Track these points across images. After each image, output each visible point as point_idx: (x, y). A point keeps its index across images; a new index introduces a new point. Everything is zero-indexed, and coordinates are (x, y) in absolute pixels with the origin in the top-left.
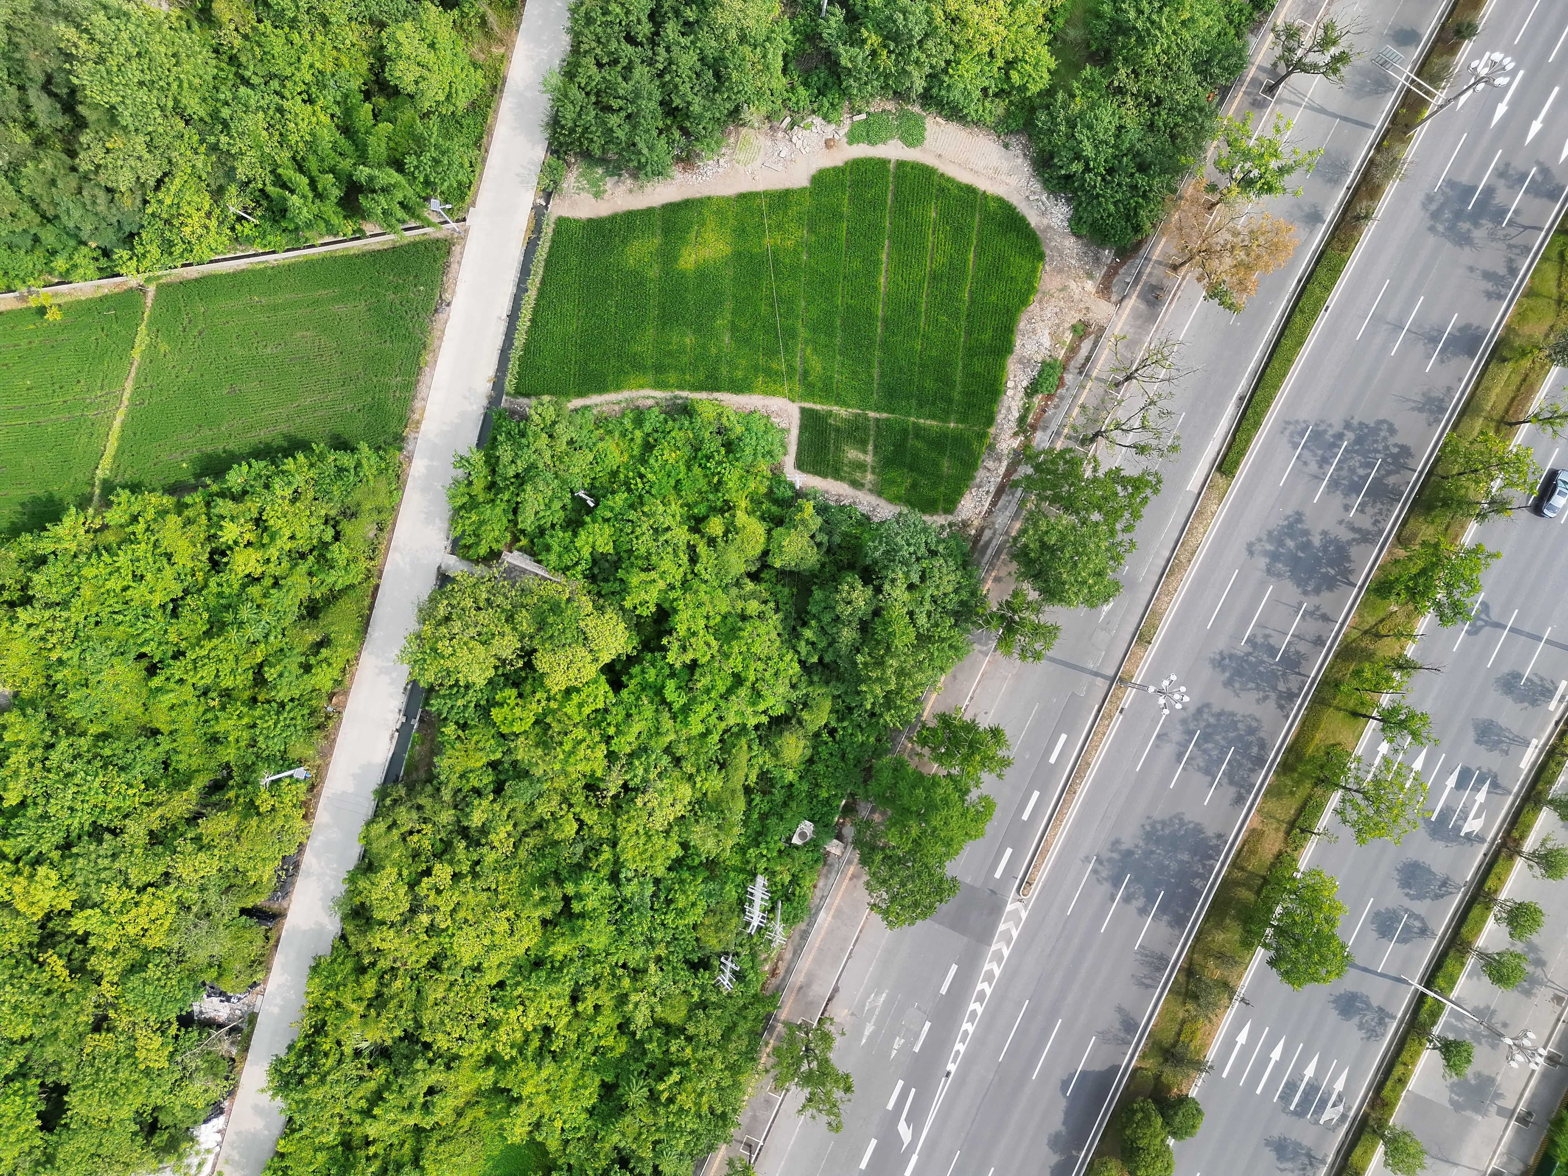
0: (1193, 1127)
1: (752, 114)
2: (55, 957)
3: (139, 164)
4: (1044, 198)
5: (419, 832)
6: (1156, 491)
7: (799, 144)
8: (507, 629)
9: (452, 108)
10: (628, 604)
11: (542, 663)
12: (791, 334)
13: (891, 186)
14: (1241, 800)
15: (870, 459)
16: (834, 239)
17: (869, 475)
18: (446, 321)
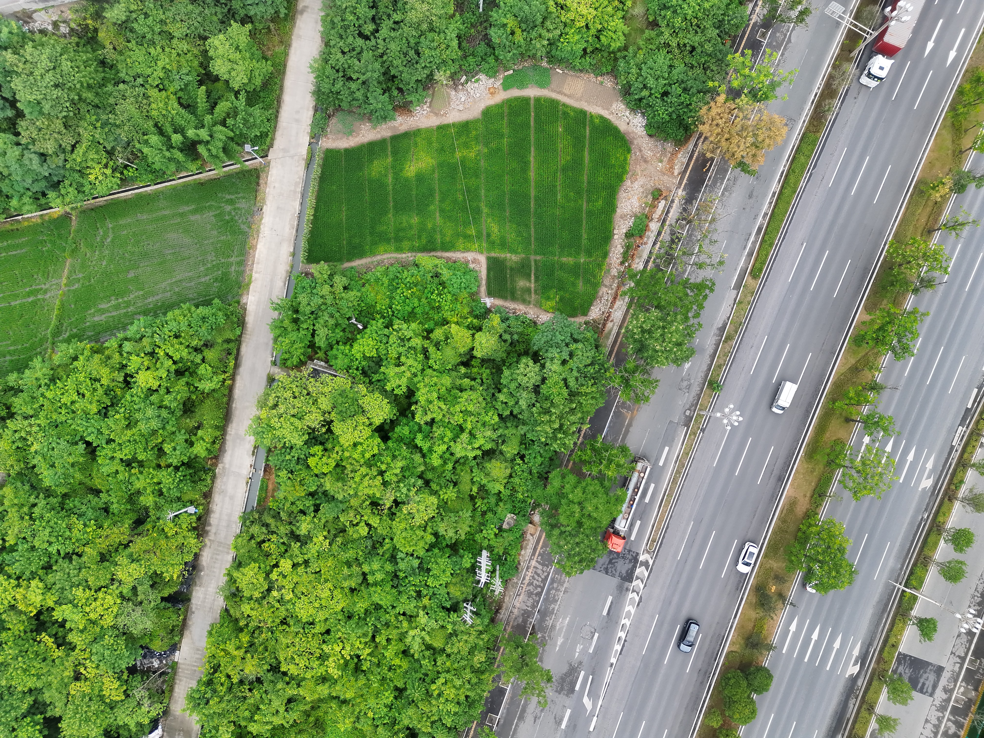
0: (768, 685)
1: (441, 76)
2: (47, 637)
3: (60, 137)
4: (627, 113)
5: (269, 540)
6: (712, 290)
7: (472, 92)
8: (313, 409)
9: (253, 87)
10: (388, 388)
11: (337, 428)
12: (477, 211)
13: (532, 114)
14: (780, 479)
15: (533, 286)
16: (499, 149)
17: (533, 296)
18: (261, 220)
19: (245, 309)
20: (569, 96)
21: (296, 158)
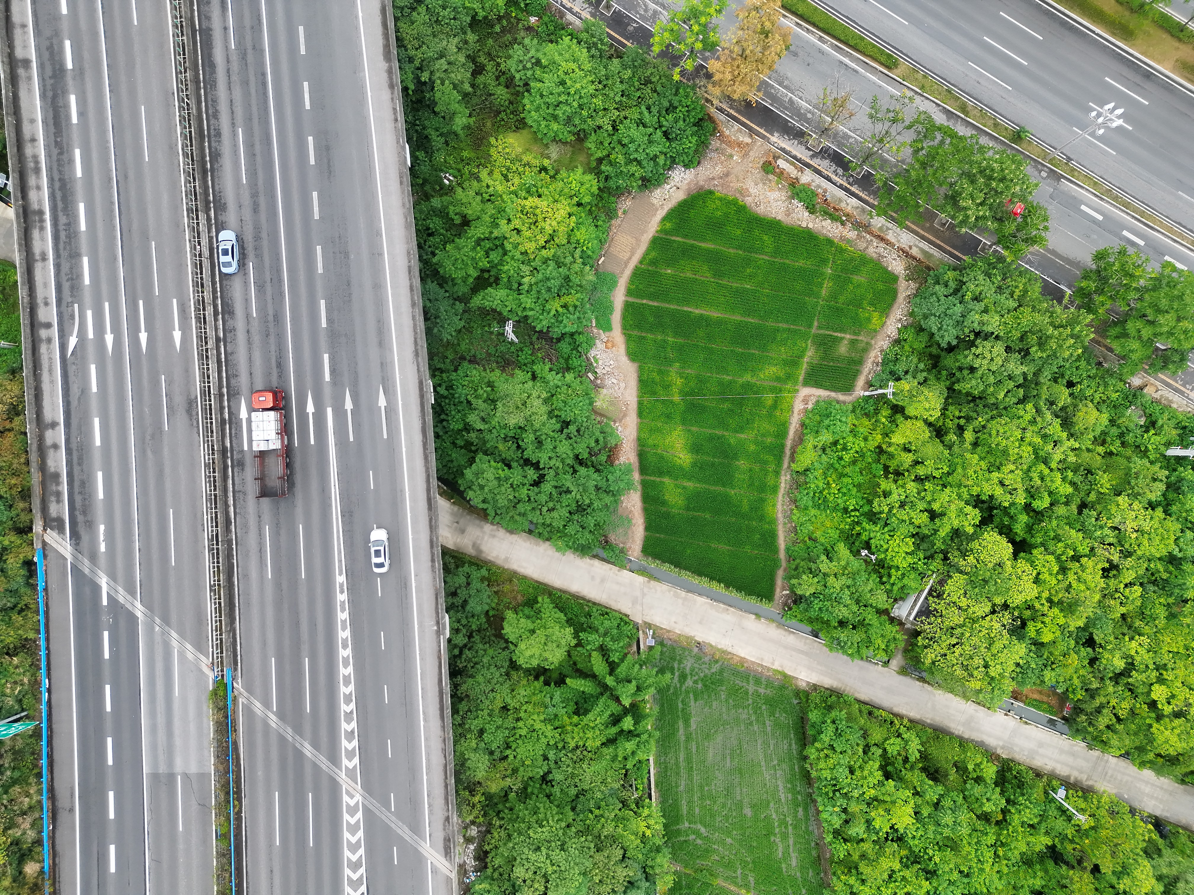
4: (667, 187)
5: (1114, 708)
7: (607, 369)
10: (970, 530)
12: (748, 387)
13: (644, 302)
14: (1148, 76)
15: (848, 336)
16: (680, 349)
17: (860, 338)
18: (711, 646)
19: (814, 685)
20: (633, 254)
21: (646, 590)
